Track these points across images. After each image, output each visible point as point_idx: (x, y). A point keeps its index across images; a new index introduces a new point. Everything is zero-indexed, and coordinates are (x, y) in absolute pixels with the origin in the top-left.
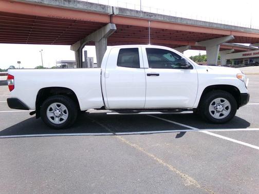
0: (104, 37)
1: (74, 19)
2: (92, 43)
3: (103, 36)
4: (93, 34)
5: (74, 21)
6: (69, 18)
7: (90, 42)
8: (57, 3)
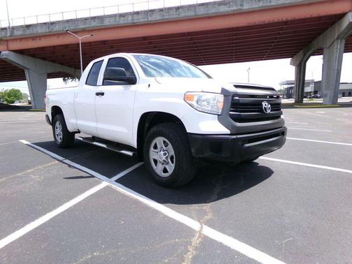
0: (337, 39)
1: (284, 19)
2: (318, 52)
3: (336, 37)
4: (321, 36)
5: (286, 22)
6: (276, 21)
7: (318, 50)
8: (261, 4)
